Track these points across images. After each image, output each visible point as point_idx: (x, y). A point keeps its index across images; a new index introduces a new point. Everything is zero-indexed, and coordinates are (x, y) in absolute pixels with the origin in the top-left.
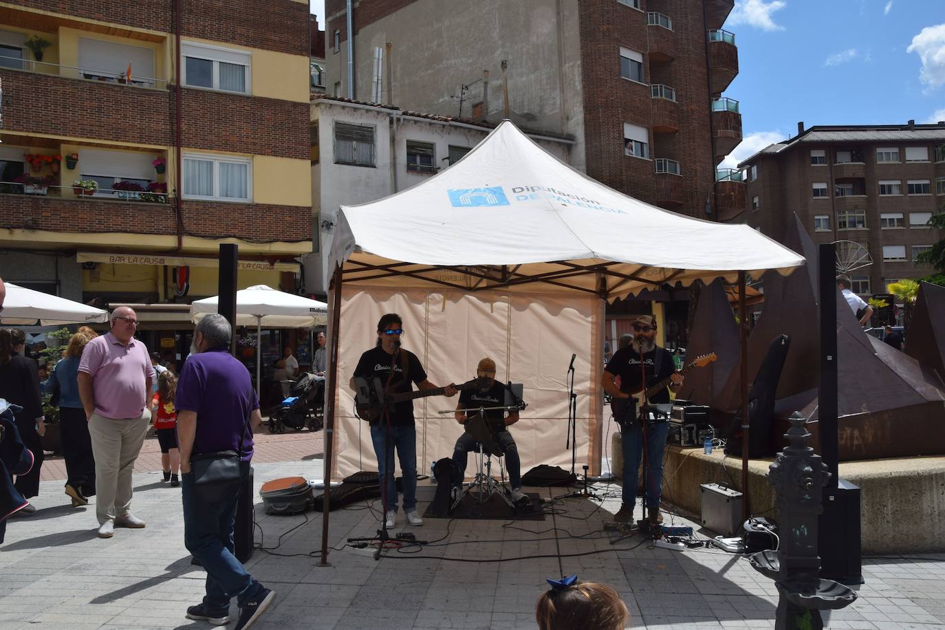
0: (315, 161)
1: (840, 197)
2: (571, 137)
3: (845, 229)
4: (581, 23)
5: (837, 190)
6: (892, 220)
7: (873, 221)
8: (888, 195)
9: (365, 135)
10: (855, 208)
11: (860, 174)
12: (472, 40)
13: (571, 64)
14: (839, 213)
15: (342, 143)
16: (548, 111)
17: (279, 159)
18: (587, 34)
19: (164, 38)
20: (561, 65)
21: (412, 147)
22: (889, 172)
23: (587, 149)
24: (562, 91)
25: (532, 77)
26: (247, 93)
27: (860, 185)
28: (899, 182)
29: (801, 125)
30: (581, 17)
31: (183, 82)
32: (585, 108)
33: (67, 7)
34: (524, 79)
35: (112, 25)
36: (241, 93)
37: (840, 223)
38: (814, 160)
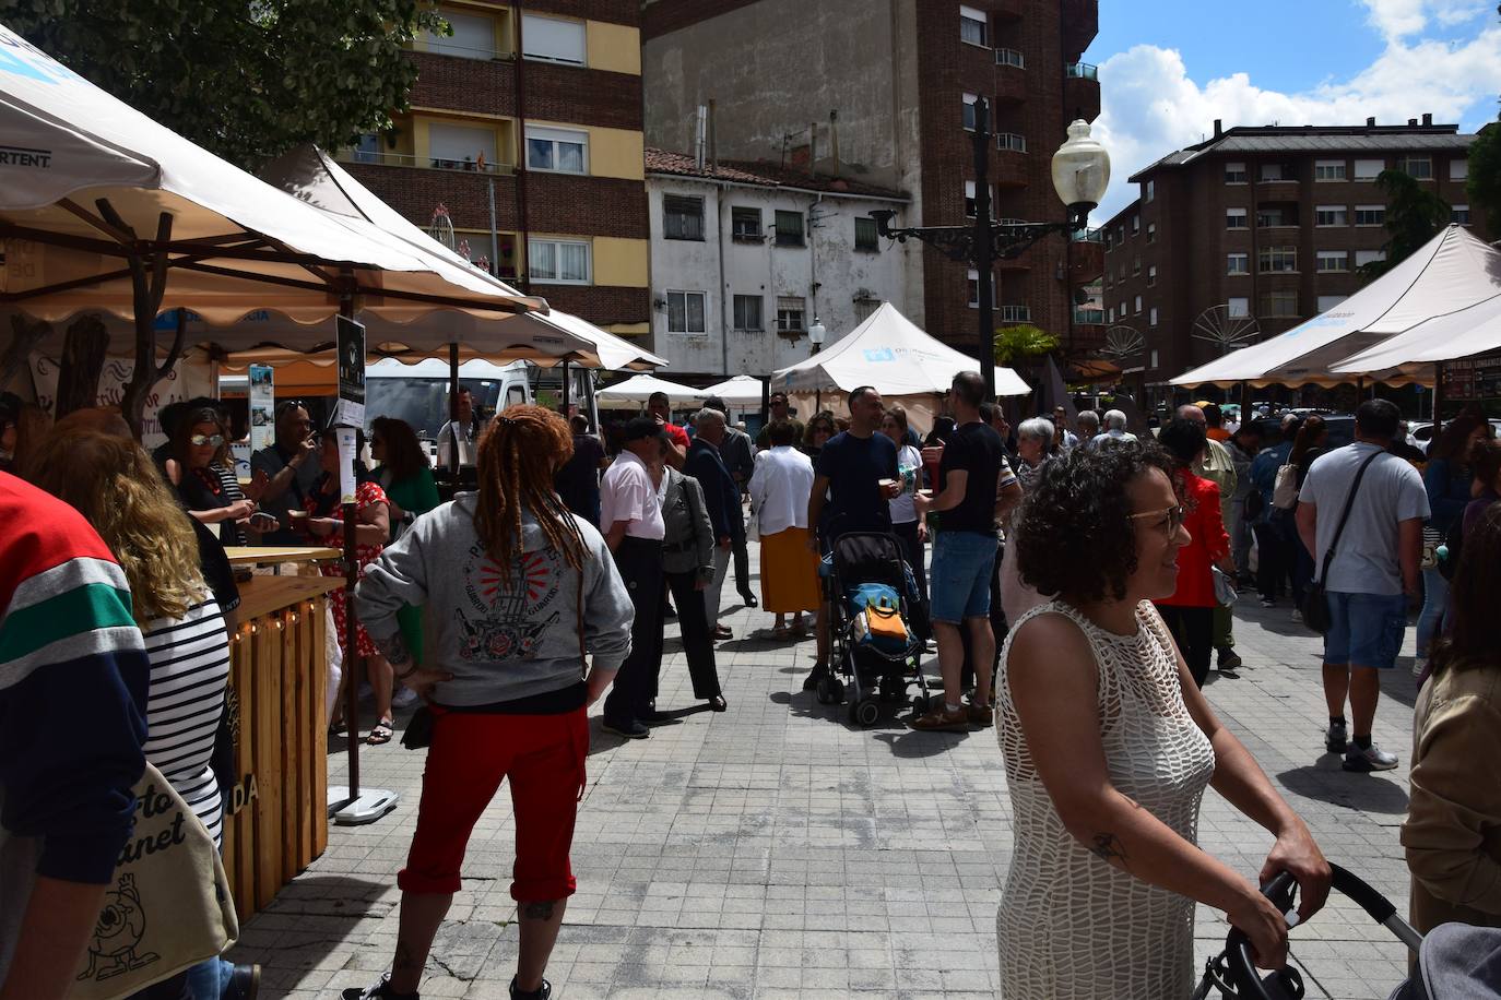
0: (647, 236)
1: (1265, 228)
2: (907, 195)
3: (1267, 272)
4: (920, 64)
5: (1260, 218)
6: (1332, 261)
7: (1307, 261)
8: (1330, 226)
9: (694, 208)
10: (1283, 243)
11: (1292, 197)
12: (791, 70)
13: (908, 110)
14: (1261, 249)
15: (671, 217)
16: (880, 163)
17: (617, 240)
18: (927, 78)
19: (510, 122)
20: (896, 110)
21: (737, 212)
22: (1331, 194)
23: (924, 209)
24: (897, 141)
25: (863, 122)
26: (584, 174)
27: (1292, 211)
28: (1343, 208)
29: (1218, 123)
30: (920, 57)
31: (528, 168)
32: (923, 162)
33: (427, 99)
34: (853, 124)
35: (464, 113)
36: (578, 173)
37: (1262, 264)
38: (1231, 177)
